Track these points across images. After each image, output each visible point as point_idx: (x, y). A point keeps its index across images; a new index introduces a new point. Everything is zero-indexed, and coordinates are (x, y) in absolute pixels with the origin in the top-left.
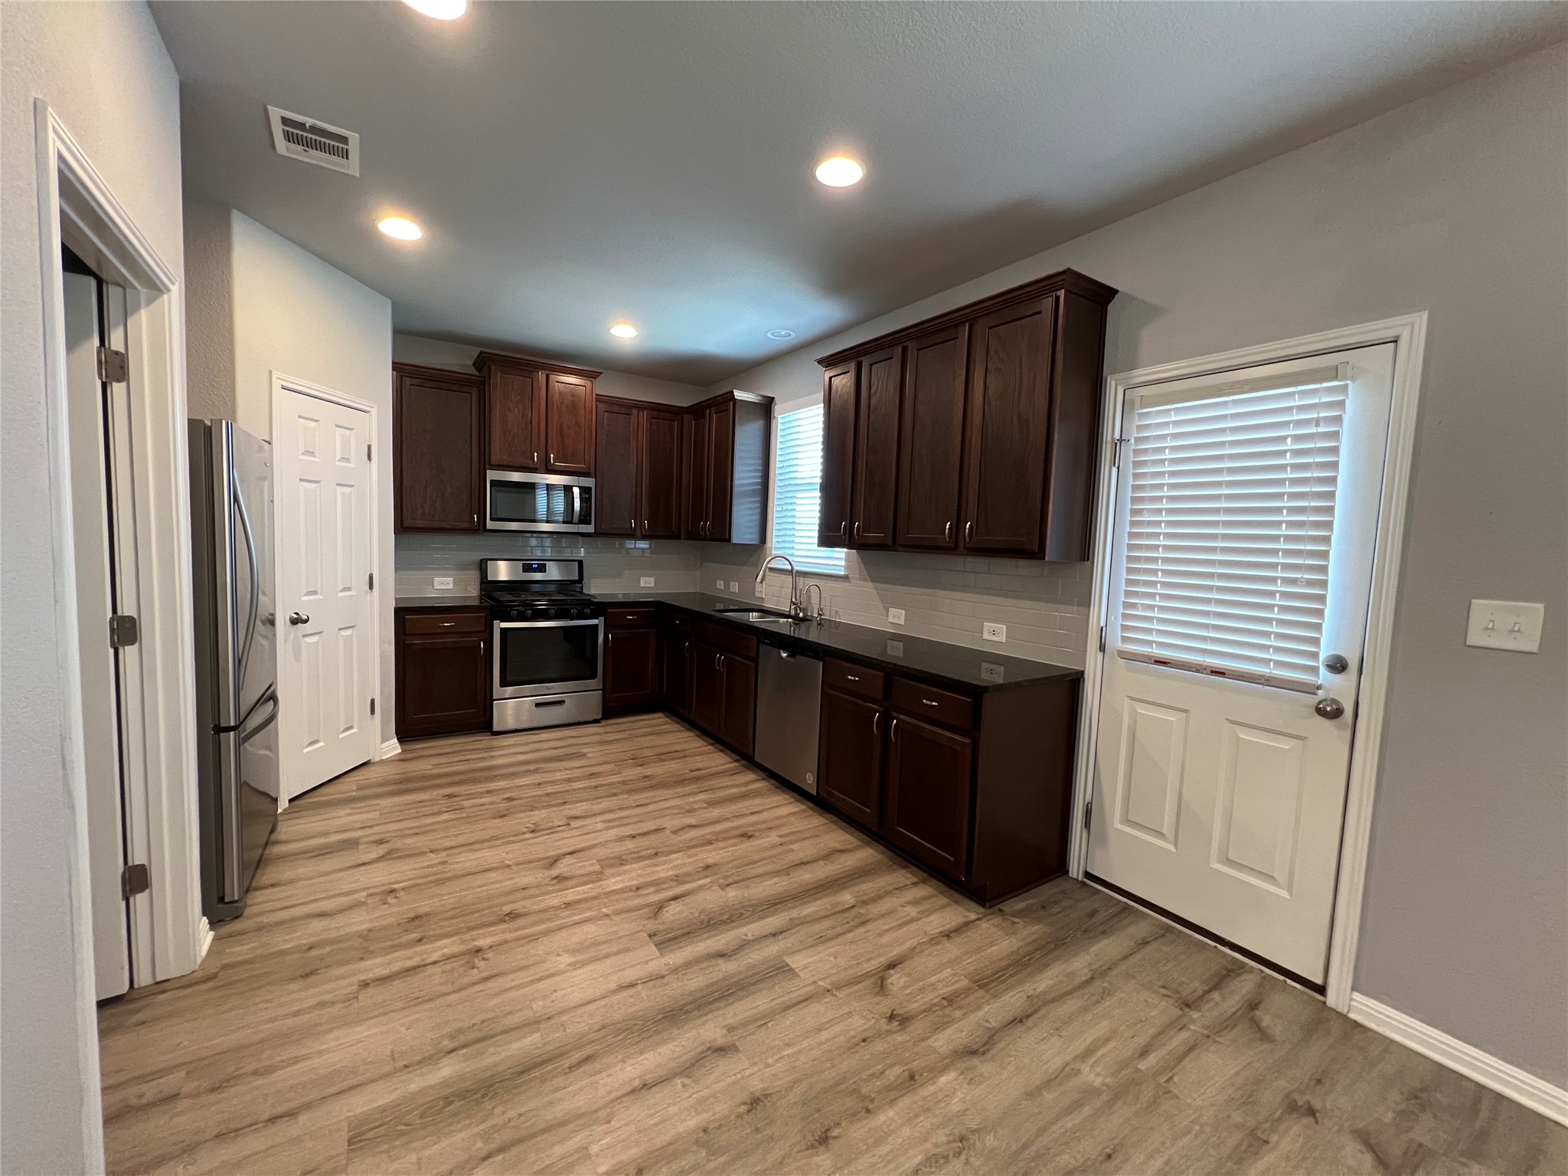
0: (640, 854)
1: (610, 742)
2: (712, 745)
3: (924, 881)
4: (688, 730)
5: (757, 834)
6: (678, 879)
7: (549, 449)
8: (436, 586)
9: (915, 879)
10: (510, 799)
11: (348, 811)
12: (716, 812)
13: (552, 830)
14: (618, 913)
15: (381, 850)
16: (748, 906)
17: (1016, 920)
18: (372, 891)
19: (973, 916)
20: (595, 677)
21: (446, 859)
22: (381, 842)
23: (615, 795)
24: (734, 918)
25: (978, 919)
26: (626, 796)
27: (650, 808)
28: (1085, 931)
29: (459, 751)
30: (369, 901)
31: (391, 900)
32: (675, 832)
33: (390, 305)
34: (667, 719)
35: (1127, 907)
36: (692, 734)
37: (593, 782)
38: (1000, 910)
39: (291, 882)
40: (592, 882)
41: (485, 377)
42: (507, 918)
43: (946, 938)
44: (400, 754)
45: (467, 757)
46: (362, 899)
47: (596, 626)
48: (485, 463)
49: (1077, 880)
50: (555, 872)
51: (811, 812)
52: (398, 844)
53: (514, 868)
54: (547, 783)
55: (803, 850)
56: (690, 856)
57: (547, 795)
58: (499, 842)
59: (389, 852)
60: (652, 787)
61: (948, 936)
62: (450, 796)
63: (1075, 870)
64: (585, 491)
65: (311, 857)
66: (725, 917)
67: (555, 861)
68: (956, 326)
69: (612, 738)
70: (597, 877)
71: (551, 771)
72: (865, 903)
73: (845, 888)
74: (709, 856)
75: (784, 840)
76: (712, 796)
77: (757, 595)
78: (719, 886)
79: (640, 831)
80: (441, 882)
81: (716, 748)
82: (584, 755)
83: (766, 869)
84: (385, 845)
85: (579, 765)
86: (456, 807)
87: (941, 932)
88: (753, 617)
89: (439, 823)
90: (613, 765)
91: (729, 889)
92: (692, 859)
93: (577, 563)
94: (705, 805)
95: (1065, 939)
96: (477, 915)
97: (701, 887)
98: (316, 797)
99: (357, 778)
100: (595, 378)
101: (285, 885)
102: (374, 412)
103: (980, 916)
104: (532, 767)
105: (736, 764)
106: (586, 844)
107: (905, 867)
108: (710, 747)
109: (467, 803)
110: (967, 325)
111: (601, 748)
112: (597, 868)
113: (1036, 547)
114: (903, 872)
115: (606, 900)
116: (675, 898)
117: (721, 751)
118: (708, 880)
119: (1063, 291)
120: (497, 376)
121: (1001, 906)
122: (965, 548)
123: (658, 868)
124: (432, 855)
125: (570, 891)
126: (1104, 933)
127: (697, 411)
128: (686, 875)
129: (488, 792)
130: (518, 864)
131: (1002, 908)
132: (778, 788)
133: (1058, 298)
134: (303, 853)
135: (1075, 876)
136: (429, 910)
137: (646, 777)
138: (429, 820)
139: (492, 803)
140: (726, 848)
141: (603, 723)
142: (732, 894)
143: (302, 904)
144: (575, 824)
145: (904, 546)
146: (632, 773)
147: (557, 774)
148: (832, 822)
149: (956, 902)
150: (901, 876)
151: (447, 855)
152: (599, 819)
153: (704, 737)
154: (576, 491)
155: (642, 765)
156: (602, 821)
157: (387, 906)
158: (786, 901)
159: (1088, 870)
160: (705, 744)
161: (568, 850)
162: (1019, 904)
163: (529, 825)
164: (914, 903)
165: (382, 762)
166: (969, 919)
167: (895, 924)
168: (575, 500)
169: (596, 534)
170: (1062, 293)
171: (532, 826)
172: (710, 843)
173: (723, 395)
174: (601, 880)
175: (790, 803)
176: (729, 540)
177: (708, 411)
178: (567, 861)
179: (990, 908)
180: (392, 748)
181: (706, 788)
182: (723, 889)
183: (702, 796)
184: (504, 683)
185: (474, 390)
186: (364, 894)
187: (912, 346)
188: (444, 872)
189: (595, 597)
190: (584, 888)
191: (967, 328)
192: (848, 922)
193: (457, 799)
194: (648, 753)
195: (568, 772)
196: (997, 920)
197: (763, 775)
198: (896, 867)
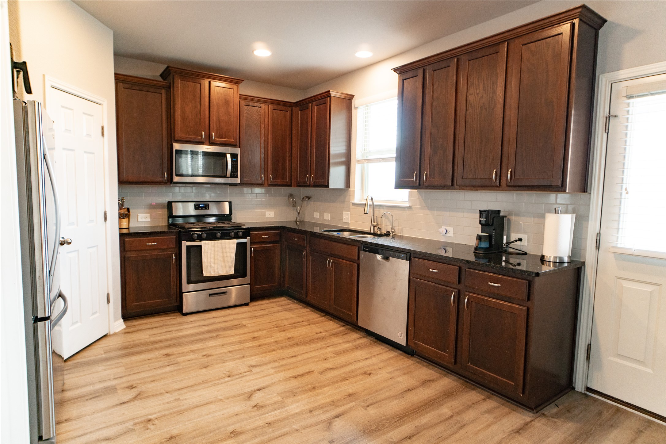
0: (304, 389)
1: (259, 317)
2: (323, 316)
3: (489, 398)
4: (305, 307)
5: (373, 372)
6: (334, 404)
7: (211, 129)
8: (140, 220)
9: (483, 397)
10: (207, 356)
11: (104, 368)
12: (342, 359)
13: (241, 375)
14: (305, 428)
15: (133, 393)
16: (385, 419)
17: (555, 420)
18: (137, 421)
19: (528, 419)
20: (246, 276)
21: (178, 397)
22: (132, 387)
23: (274, 350)
24: (380, 428)
25: (532, 421)
26: (281, 351)
27: (300, 358)
28: (600, 425)
29: (163, 326)
30: (136, 428)
31: (150, 426)
32: (321, 373)
33: (113, 32)
34: (289, 301)
35: (618, 409)
36: (308, 310)
37: (256, 343)
38: (543, 414)
39: (78, 417)
40: (279, 408)
41: (170, 83)
42: (232, 435)
43: (517, 434)
44: (125, 329)
45: (170, 329)
46: (131, 427)
47: (246, 243)
48: (172, 139)
49: (581, 392)
50: (253, 402)
51: (402, 357)
52: (143, 388)
53: (226, 401)
54: (227, 344)
55: (405, 381)
56: (336, 389)
57: (230, 352)
58: (209, 384)
59: (139, 394)
60: (295, 345)
61: (518, 432)
62: (167, 355)
63: (579, 386)
64: (234, 156)
65: (87, 400)
66: (374, 428)
67: (250, 396)
68: (498, 44)
69: (259, 314)
70: (280, 405)
71: (228, 336)
72: (458, 414)
73: (442, 405)
74: (349, 387)
75: (392, 375)
76: (336, 349)
77: (344, 221)
78: (362, 407)
79: (298, 374)
80: (180, 413)
81: (327, 318)
82: (244, 326)
83: (388, 394)
84: (134, 390)
85: (244, 332)
86: (174, 362)
87: (513, 430)
88: (346, 235)
89: (165, 373)
90: (265, 331)
91: (369, 409)
92: (338, 390)
93: (228, 203)
94: (334, 355)
95: (591, 431)
96: (212, 434)
97: (351, 409)
98: (78, 359)
99: (102, 346)
100: (239, 84)
101: (75, 419)
102: (105, 104)
103: (533, 419)
104: (214, 334)
105: (343, 328)
106: (266, 383)
107: (474, 389)
108: (323, 318)
109: (180, 359)
110: (506, 43)
111: (253, 321)
112: (279, 398)
113: (560, 184)
114: (474, 392)
115: (293, 420)
116: (337, 417)
117: (331, 320)
118: (354, 403)
119: (577, 20)
120: (179, 83)
121: (542, 411)
122: (507, 186)
123: (319, 397)
124: (168, 395)
125: (267, 415)
126: (612, 426)
127: (303, 105)
128: (338, 401)
129: (191, 351)
130: (227, 398)
131: (544, 412)
132: (375, 342)
133: (573, 25)
134: (82, 397)
135: (580, 390)
136: (178, 432)
137: (289, 338)
138: (159, 372)
139: (196, 359)
140: (357, 382)
141: (252, 304)
142: (372, 411)
143: (91, 432)
144: (255, 370)
145: (459, 186)
146: (280, 336)
147: (232, 338)
148: (418, 362)
149: (514, 410)
150: (474, 395)
151: (179, 395)
152: (269, 366)
153: (317, 311)
154: (229, 156)
155: (284, 331)
156: (272, 368)
157: (149, 431)
158: (408, 415)
159: (589, 386)
160: (319, 316)
161: (257, 387)
162: (552, 410)
163: (225, 372)
164: (489, 412)
165: (115, 334)
166: (527, 421)
167: (482, 426)
168: (228, 162)
169: (242, 184)
170: (576, 21)
171: (228, 373)
172: (345, 379)
173: (323, 93)
174: (284, 407)
175: (386, 352)
176: (328, 186)
177: (311, 105)
178: (259, 395)
179: (536, 413)
180: (120, 325)
181: (330, 344)
182: (365, 409)
183: (330, 349)
184: (189, 282)
185: (163, 91)
186: (131, 423)
187: (464, 58)
188: (180, 406)
189: (244, 225)
190: (276, 412)
191: (506, 45)
192: (452, 427)
193: (172, 357)
194: (285, 323)
195: (238, 337)
196: (544, 420)
197: (363, 334)
198: (468, 389)
